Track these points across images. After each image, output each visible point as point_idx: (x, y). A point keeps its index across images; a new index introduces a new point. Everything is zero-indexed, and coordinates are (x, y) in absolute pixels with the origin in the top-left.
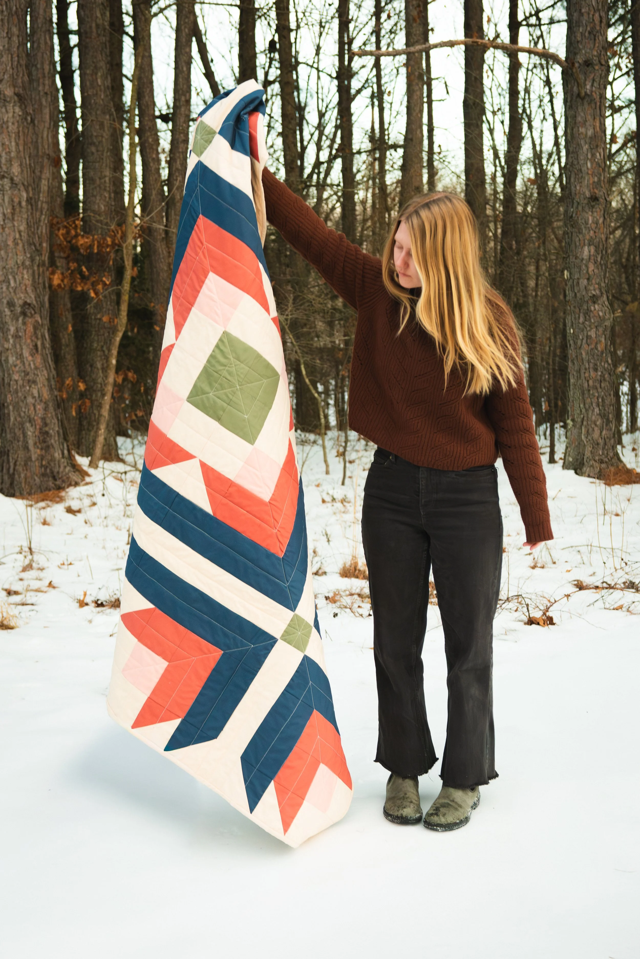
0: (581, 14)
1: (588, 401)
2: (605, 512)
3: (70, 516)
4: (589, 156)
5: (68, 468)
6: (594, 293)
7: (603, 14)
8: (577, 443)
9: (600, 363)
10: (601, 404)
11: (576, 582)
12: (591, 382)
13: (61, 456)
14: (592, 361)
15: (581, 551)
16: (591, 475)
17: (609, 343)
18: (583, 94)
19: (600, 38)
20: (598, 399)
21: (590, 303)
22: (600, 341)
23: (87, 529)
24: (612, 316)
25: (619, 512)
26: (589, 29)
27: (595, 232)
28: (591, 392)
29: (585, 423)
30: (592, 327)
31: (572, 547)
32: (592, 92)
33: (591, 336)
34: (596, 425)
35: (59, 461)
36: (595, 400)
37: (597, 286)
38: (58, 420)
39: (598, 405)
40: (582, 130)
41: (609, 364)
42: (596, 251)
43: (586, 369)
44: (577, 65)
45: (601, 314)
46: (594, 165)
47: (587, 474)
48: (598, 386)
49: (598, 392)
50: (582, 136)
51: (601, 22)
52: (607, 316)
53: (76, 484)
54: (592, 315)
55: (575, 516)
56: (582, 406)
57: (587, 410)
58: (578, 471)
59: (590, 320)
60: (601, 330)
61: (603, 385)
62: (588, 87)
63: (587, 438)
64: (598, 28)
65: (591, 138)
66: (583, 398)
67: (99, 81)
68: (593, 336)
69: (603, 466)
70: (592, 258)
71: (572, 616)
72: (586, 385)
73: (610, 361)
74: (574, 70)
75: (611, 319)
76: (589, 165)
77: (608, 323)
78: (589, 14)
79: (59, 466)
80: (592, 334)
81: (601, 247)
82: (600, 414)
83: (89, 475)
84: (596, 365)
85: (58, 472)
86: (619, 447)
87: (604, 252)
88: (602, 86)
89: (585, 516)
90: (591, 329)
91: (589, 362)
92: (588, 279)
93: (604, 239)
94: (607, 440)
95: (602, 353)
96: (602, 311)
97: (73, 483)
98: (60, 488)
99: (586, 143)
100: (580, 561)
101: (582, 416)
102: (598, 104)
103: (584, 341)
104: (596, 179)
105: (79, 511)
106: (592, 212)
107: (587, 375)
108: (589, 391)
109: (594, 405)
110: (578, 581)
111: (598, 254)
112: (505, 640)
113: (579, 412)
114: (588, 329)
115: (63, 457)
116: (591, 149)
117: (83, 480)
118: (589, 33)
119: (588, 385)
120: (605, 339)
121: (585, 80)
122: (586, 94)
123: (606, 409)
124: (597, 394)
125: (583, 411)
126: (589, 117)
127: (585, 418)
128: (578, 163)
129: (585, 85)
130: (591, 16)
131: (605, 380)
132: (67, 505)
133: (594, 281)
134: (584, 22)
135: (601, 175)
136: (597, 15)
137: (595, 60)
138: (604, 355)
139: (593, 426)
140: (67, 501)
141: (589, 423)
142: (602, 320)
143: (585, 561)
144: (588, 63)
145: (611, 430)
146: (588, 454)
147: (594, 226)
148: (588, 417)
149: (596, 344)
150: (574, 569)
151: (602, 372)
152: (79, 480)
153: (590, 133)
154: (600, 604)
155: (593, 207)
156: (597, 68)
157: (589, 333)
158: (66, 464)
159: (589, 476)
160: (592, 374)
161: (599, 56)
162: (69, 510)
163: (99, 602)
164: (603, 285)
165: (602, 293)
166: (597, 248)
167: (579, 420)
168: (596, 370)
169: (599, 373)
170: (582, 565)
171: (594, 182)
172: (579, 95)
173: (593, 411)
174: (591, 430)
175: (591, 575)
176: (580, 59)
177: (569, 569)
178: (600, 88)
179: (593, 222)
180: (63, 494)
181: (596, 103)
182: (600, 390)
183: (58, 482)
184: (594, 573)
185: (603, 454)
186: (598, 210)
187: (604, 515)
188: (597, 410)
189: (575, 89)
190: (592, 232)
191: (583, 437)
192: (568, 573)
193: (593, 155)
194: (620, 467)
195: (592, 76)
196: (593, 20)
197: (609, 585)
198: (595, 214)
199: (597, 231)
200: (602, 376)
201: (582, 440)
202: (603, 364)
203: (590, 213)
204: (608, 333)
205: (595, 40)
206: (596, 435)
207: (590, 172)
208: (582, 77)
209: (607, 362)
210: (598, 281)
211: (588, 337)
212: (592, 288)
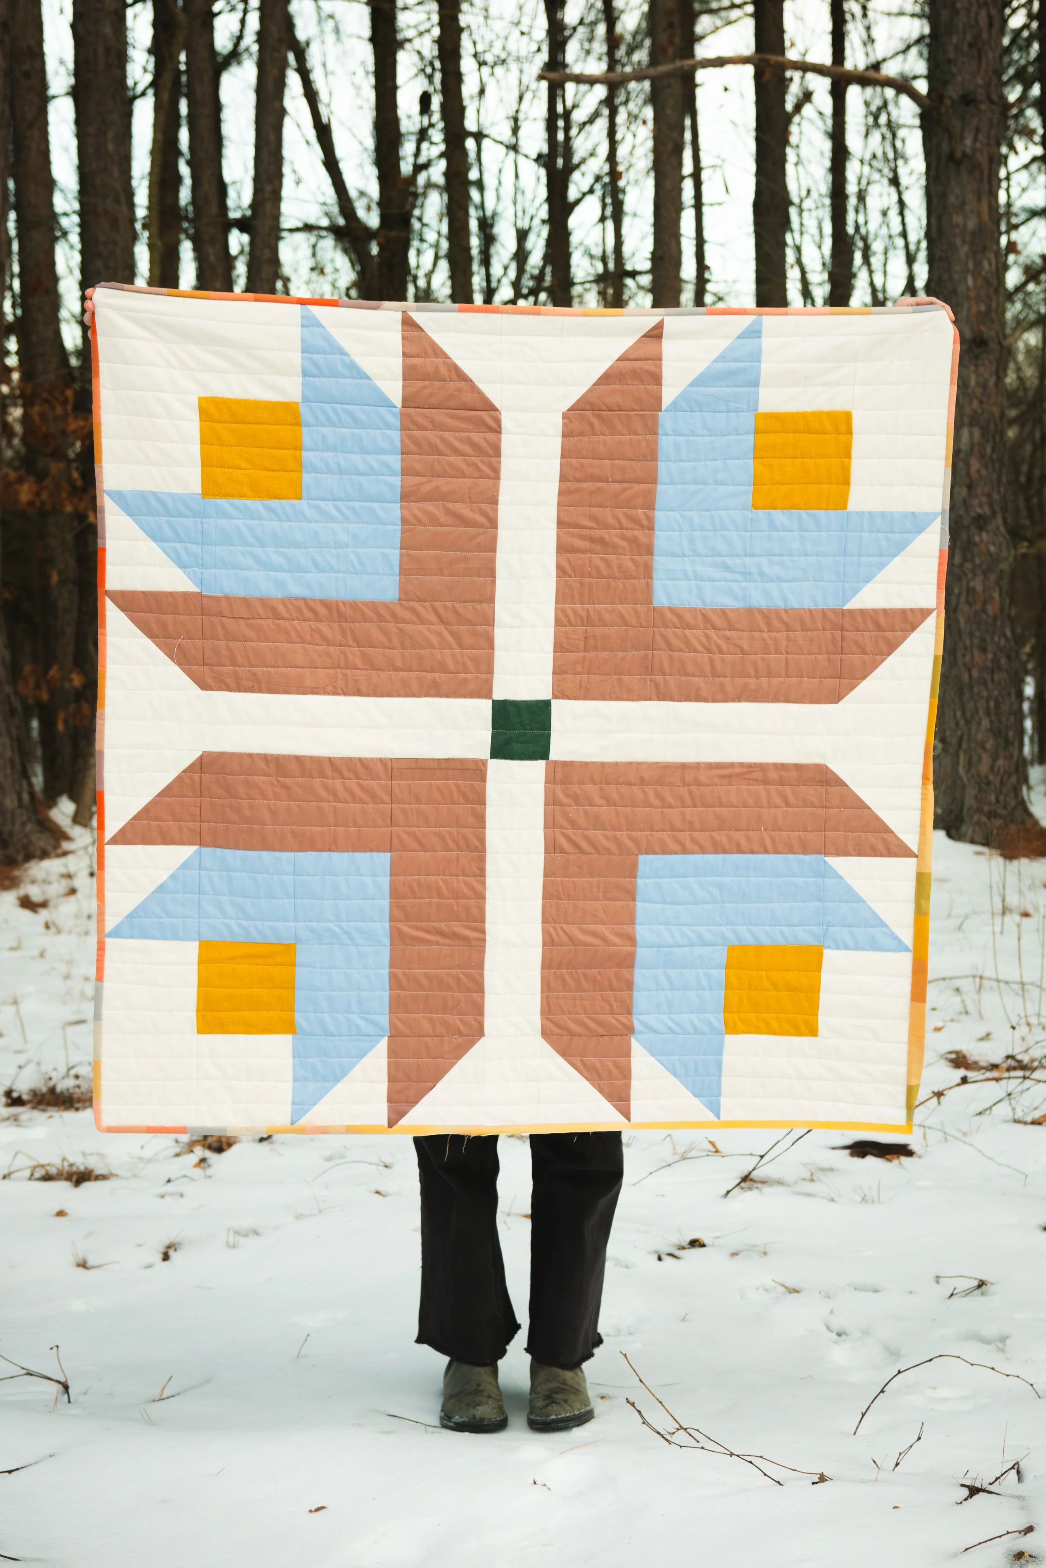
0: (955, 12)
1: (970, 706)
2: (1005, 911)
3: (26, 914)
4: (971, 265)
5: (29, 827)
6: (979, 511)
7: (994, 12)
8: (950, 782)
9: (992, 638)
10: (993, 711)
11: (953, 1056)
12: (975, 673)
13: (16, 803)
14: (977, 634)
15: (963, 989)
16: (976, 839)
17: (1007, 601)
18: (958, 154)
19: (990, 54)
20: (988, 702)
21: (973, 530)
22: (991, 598)
23: (47, 940)
24: (1013, 552)
25: (1030, 910)
26: (969, 37)
27: (981, 402)
28: (976, 690)
29: (964, 745)
30: (978, 572)
31: (944, 979)
32: (974, 150)
33: (974, 590)
34: (984, 749)
35: (13, 814)
36: (982, 704)
37: (984, 499)
38: (11, 738)
39: (988, 714)
40: (958, 219)
41: (1007, 640)
42: (983, 436)
43: (966, 648)
44: (948, 102)
45: (992, 549)
46: (980, 281)
47: (968, 837)
48: (988, 678)
49: (987, 690)
50: (957, 230)
51: (991, 25)
52: (1004, 554)
53: (44, 855)
54: (976, 550)
55: (949, 916)
56: (959, 714)
57: (968, 723)
58: (953, 832)
59: (972, 560)
60: (993, 577)
61: (996, 677)
62: (968, 142)
63: (968, 772)
64: (985, 36)
65: (973, 233)
66: (961, 701)
67: (111, 147)
68: (979, 588)
69: (998, 822)
70: (976, 448)
71: (948, 1137)
72: (965, 677)
73: (1008, 633)
74: (943, 110)
75: (1011, 560)
76: (970, 281)
77: (1004, 566)
78: (968, 11)
79: (13, 823)
80: (977, 584)
81: (992, 427)
82: (991, 730)
83: (67, 838)
84: (984, 640)
85: (11, 834)
86: (1024, 789)
87: (998, 439)
88: (993, 141)
89: (967, 917)
90: (975, 575)
91: (971, 635)
92: (970, 487)
93: (997, 415)
94: (1005, 777)
95: (995, 618)
96: (993, 543)
97: (38, 853)
98: (12, 863)
99: (964, 242)
100: (959, 1007)
101: (959, 733)
102: (986, 172)
103: (963, 598)
104: (983, 308)
105: (44, 905)
106: (976, 366)
107: (967, 659)
108: (971, 687)
109: (981, 713)
110: (957, 1053)
111: (987, 441)
112: (809, 1195)
113: (953, 725)
114: (970, 576)
115: (21, 805)
116: (974, 253)
117: (57, 846)
118: (971, 45)
119: (971, 676)
120: (1001, 595)
121: (963, 130)
122: (964, 155)
123: (1004, 719)
124: (985, 694)
125: (962, 723)
126: (970, 197)
127: (965, 737)
128: (951, 278)
129: (962, 138)
130: (973, 15)
131: (1000, 668)
132: (22, 892)
133: (979, 491)
134: (960, 26)
135: (990, 299)
136: (983, 13)
137: (981, 93)
138: (999, 623)
139: (979, 750)
140: (22, 885)
141: (973, 745)
142: (995, 560)
143: (970, 1009)
144: (968, 100)
145: (1011, 757)
146: (969, 800)
147: (979, 391)
148: (969, 735)
149: (985, 603)
150: (949, 1024)
151: (995, 654)
152: (49, 848)
153: (971, 224)
154: (1003, 1110)
155: (977, 357)
156: (983, 107)
157: (972, 584)
158: (25, 818)
159: (972, 842)
160: (978, 656)
161: (987, 86)
162: (27, 903)
163: (15, 1095)
164: (996, 496)
165: (994, 512)
166: (985, 431)
167: (954, 741)
168: (984, 650)
169: (990, 656)
170: (963, 1017)
171: (979, 312)
172: (951, 157)
173: (979, 723)
174: (975, 758)
175: (982, 1039)
176: (953, 92)
177: (940, 1025)
178: (989, 145)
179: (978, 384)
180: (16, 873)
181: (982, 172)
182: (991, 686)
183: (11, 851)
184: (988, 1035)
185: (997, 801)
186: (986, 362)
187: (1004, 913)
188: (986, 723)
189: (945, 146)
190: (975, 403)
191: (961, 770)
192: (937, 1034)
193: (978, 264)
194: (1028, 826)
195: (975, 121)
196: (977, 22)
197: (1019, 1061)
198: (981, 370)
199: (985, 399)
200: (996, 660)
201: (960, 778)
202: (996, 639)
203: (972, 368)
204: (1005, 582)
205: (980, 57)
206: (984, 767)
207: (972, 294)
208: (956, 124)
209: (1005, 635)
210: (987, 489)
211: (970, 591)
212: (976, 502)
